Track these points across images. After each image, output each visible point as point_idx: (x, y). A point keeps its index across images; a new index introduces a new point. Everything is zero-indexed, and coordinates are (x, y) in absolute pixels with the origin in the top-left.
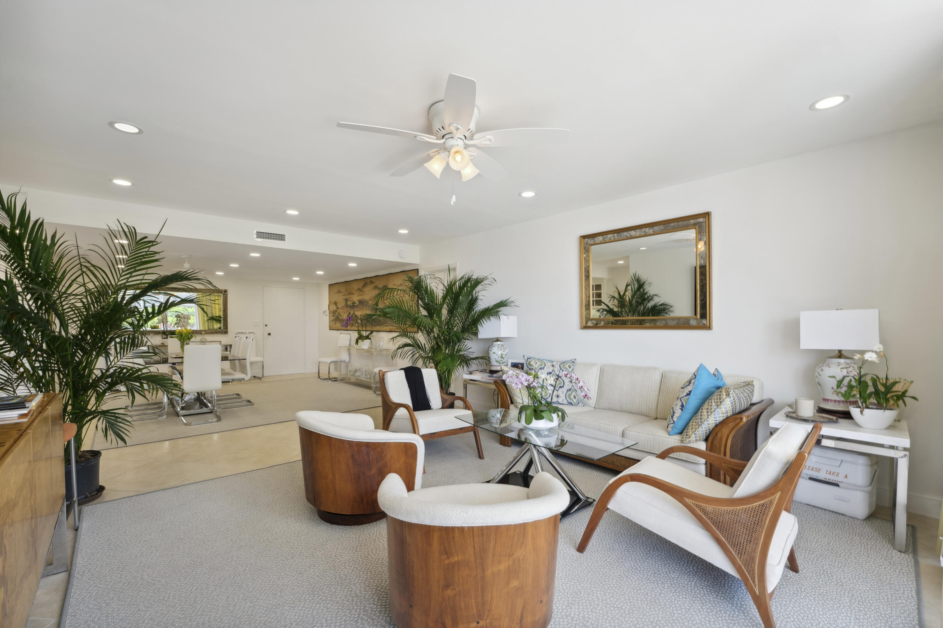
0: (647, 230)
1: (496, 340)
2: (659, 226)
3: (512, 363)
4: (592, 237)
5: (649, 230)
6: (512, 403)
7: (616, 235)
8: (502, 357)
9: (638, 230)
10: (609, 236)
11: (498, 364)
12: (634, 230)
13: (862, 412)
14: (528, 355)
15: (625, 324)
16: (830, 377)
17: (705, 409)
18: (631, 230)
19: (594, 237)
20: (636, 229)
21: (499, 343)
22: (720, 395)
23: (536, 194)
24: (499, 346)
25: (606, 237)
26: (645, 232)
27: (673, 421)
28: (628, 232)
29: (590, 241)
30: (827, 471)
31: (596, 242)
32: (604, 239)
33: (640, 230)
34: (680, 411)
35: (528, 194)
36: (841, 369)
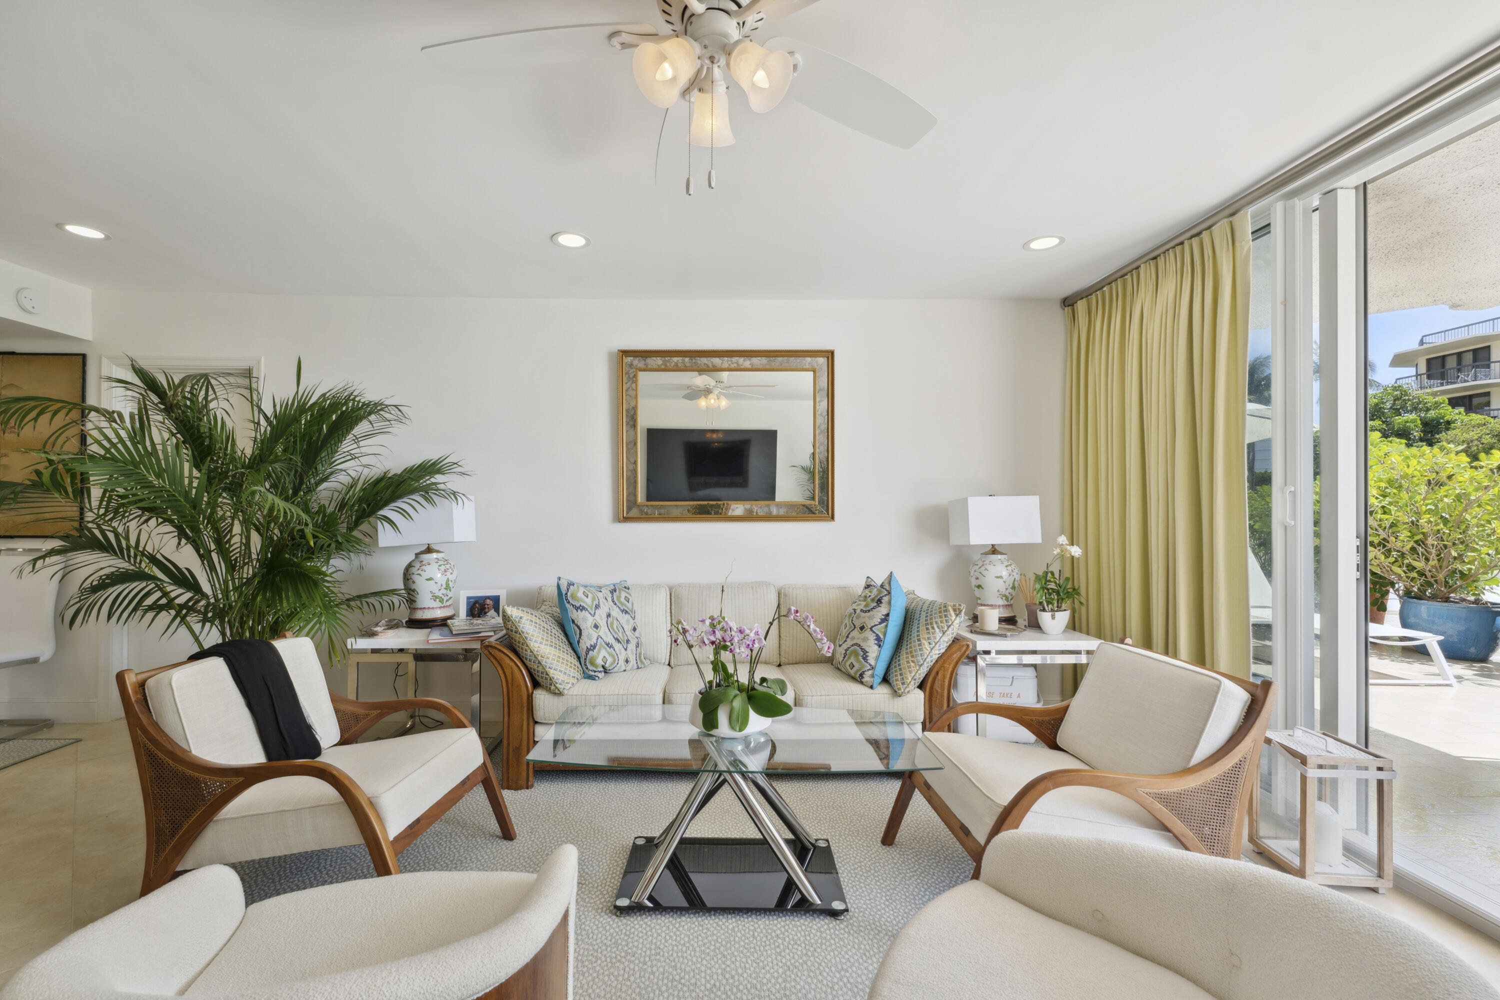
0: (741, 360)
1: (424, 548)
2: (759, 358)
3: (468, 598)
4: (642, 357)
5: (744, 360)
6: (536, 684)
7: (687, 359)
8: (448, 588)
9: (726, 359)
10: (675, 359)
11: (437, 604)
12: (719, 357)
13: (1053, 617)
14: (567, 577)
15: (708, 513)
16: (997, 577)
17: (924, 639)
18: (716, 357)
19: (647, 357)
20: (723, 357)
21: (435, 555)
22: (946, 616)
23: (588, 242)
24: (441, 563)
25: (669, 361)
26: (737, 363)
27: (870, 665)
28: (709, 359)
29: (636, 362)
30: (1001, 693)
31: (649, 367)
32: (665, 363)
33: (729, 359)
34: (876, 647)
35: (571, 240)
36: (1006, 566)
